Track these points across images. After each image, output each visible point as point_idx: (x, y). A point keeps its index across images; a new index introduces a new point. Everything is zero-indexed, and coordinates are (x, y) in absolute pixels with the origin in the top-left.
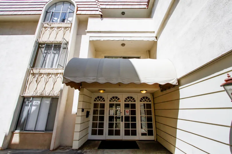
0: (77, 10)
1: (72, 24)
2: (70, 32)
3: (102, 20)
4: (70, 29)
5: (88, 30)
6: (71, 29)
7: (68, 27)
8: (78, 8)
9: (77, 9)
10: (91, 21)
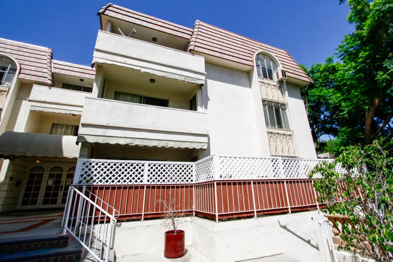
0: (20, 73)
1: (10, 88)
2: (6, 97)
3: (50, 89)
4: (6, 93)
5: (30, 98)
6: (8, 94)
7: (4, 91)
8: (22, 70)
9: (20, 71)
10: (35, 88)
